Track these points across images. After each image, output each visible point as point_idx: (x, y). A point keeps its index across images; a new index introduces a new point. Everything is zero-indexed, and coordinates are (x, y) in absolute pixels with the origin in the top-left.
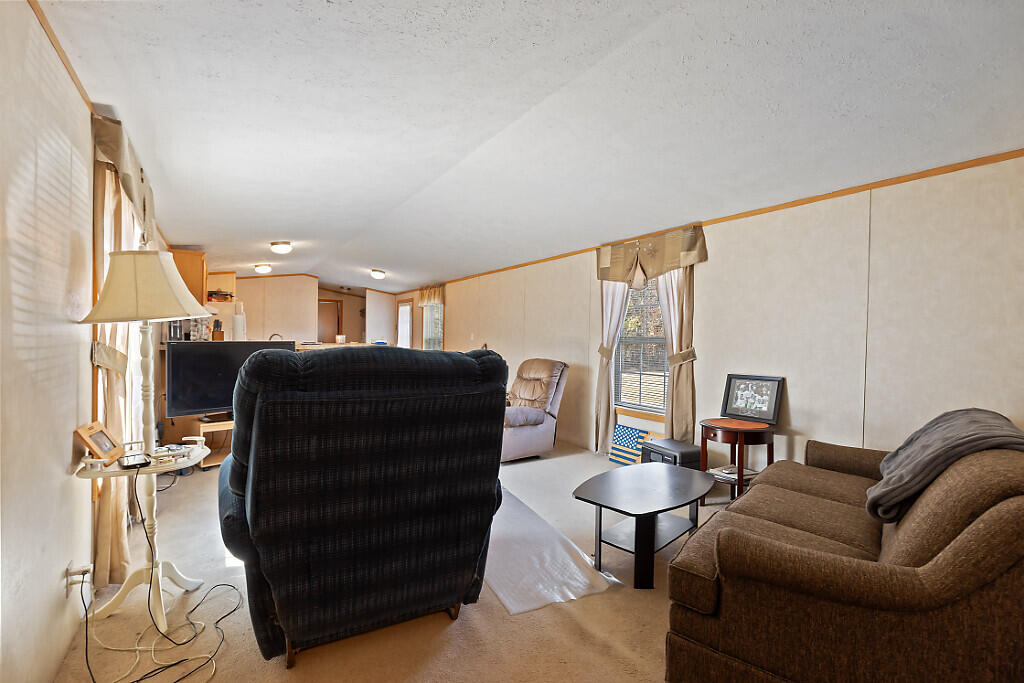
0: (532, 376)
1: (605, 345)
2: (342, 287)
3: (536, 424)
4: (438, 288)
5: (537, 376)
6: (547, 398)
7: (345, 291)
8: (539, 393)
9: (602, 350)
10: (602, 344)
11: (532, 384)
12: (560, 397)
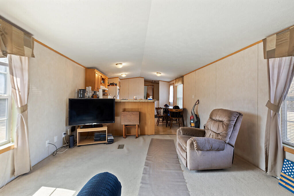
0: (218, 118)
1: (272, 102)
2: (153, 81)
3: (218, 150)
4: (181, 78)
5: (220, 119)
6: (227, 134)
7: (154, 82)
8: (221, 130)
9: (269, 105)
10: (269, 101)
11: (217, 124)
12: (236, 134)
